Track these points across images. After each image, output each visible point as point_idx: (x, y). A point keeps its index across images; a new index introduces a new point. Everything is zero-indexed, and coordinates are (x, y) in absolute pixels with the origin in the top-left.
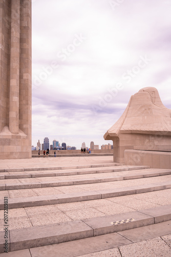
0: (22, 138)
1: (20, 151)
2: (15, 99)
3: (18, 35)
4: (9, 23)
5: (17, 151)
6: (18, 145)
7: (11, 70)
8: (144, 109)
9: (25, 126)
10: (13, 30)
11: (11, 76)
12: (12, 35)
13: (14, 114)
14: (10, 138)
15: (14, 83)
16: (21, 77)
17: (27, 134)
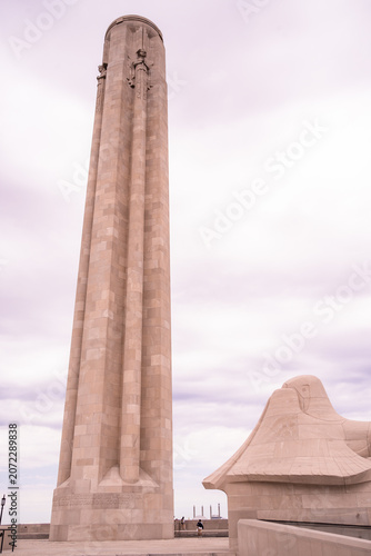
0: (144, 490)
1: (139, 522)
2: (132, 409)
3: (139, 288)
4: (125, 269)
5: (134, 522)
6: (135, 508)
7: (126, 353)
8: (281, 427)
9: (153, 464)
10: (130, 280)
11: (125, 364)
12: (128, 290)
13: (129, 440)
14: (120, 491)
15: (131, 377)
16: (145, 363)
17: (158, 482)
